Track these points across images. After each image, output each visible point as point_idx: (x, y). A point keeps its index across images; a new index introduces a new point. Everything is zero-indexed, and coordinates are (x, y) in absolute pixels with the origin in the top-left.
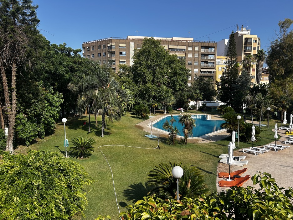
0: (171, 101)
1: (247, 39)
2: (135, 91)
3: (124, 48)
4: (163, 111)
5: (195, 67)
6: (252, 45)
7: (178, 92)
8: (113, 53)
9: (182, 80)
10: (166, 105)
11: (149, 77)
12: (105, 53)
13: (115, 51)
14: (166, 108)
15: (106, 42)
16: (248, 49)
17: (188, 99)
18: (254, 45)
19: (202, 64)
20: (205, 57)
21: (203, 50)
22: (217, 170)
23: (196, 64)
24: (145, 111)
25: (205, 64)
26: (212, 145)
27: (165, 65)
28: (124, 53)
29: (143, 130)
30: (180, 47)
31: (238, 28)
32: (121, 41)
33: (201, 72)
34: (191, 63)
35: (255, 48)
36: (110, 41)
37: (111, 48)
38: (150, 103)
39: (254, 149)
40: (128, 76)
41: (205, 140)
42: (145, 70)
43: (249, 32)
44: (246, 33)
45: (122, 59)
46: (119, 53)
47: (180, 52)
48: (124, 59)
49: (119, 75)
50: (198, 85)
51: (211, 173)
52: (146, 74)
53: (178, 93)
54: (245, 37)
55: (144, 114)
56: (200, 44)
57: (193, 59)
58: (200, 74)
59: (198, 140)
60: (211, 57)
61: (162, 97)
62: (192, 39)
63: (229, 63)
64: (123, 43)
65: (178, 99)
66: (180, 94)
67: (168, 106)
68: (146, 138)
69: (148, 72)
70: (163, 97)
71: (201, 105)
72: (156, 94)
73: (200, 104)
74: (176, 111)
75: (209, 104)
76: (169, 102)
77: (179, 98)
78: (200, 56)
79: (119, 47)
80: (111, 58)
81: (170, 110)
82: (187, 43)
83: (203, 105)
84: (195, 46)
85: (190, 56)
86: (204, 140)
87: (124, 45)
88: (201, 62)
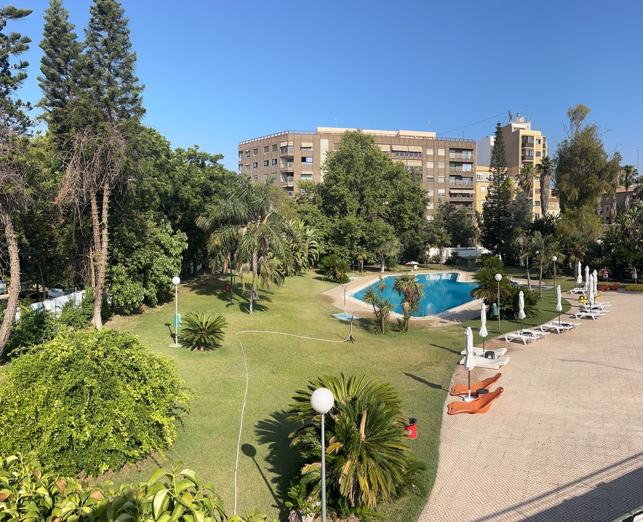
0: (394, 248)
1: (525, 138)
2: (325, 230)
3: (309, 149)
4: (379, 266)
5: (440, 186)
6: (535, 148)
7: (408, 231)
8: (291, 159)
9: (415, 210)
10: (385, 256)
11: (353, 204)
12: (276, 160)
13: (293, 157)
14: (383, 262)
15: (279, 139)
16: (527, 154)
17: (425, 243)
18: (537, 147)
19: (453, 180)
20: (458, 168)
21: (453, 156)
22: (452, 381)
23: (441, 180)
24: (342, 267)
25: (457, 180)
26: (455, 331)
27: (383, 182)
28: (308, 160)
29: (332, 304)
30: (412, 149)
31: (511, 118)
32: (304, 136)
33: (451, 195)
34: (432, 178)
35: (538, 154)
36: (285, 136)
37: (286, 151)
38: (355, 253)
39: (524, 333)
40: (314, 202)
41: (445, 321)
42: (344, 190)
43: (529, 124)
44: (523, 127)
45: (305, 170)
46: (301, 160)
47: (411, 158)
48: (310, 171)
49: (297, 201)
50: (444, 219)
51: (440, 387)
52: (347, 199)
53: (408, 233)
54: (522, 133)
55: (340, 274)
56: (447, 143)
57: (436, 171)
58: (448, 199)
59: (432, 321)
60: (466, 168)
61: (376, 241)
62: (433, 135)
63: (495, 179)
64: (308, 141)
65: (408, 245)
66: (412, 235)
67: (389, 258)
68: (332, 320)
69: (350, 195)
70: (379, 241)
71: (450, 255)
72: (364, 235)
73: (448, 252)
74: (403, 267)
75: (463, 253)
76: (390, 251)
77: (409, 243)
78: (448, 166)
79: (301, 148)
80: (286, 169)
81: (393, 266)
82: (424, 142)
83: (453, 254)
84: (438, 147)
85: (430, 165)
86: (443, 320)
87: (310, 145)
88: (450, 176)
